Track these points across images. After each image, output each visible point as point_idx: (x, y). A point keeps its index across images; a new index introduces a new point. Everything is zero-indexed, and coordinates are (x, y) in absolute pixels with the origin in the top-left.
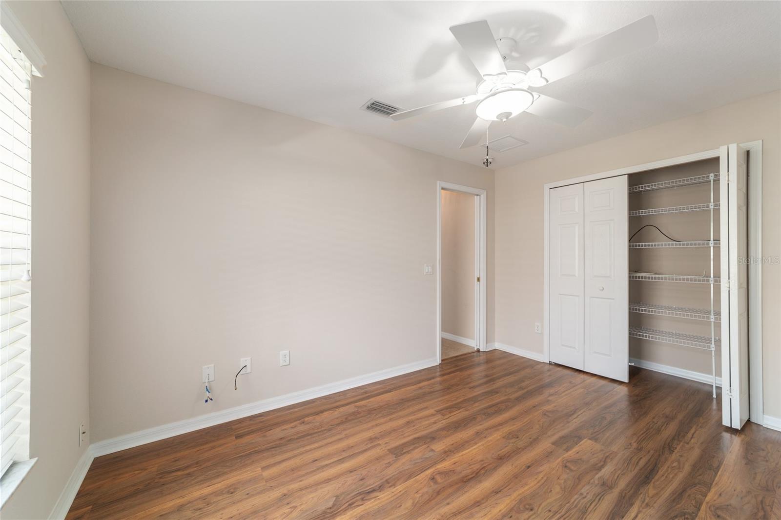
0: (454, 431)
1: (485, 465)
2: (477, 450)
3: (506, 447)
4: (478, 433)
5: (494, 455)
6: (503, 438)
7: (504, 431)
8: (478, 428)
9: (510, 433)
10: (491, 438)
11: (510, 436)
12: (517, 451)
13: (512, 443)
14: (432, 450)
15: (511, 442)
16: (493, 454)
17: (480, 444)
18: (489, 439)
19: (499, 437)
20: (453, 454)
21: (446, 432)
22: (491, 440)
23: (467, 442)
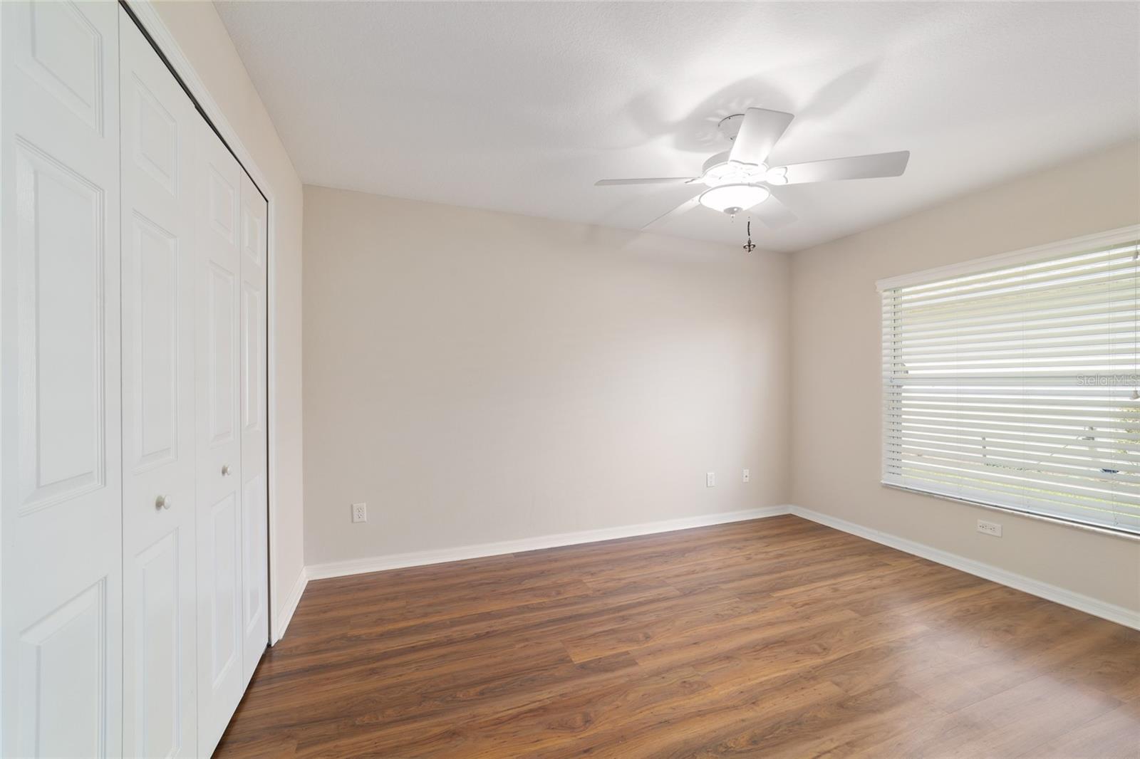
0: (801, 716)
1: (755, 653)
2: (762, 673)
3: (713, 671)
4: (753, 703)
5: (738, 662)
6: (710, 686)
7: (701, 697)
8: (749, 714)
9: (693, 692)
10: (731, 689)
11: (696, 686)
12: (697, 664)
13: (699, 675)
14: (837, 684)
15: (700, 677)
16: (738, 665)
17: (754, 682)
18: (735, 688)
19: (716, 688)
20: (801, 674)
21: (819, 716)
22: (733, 686)
23: (778, 689)
